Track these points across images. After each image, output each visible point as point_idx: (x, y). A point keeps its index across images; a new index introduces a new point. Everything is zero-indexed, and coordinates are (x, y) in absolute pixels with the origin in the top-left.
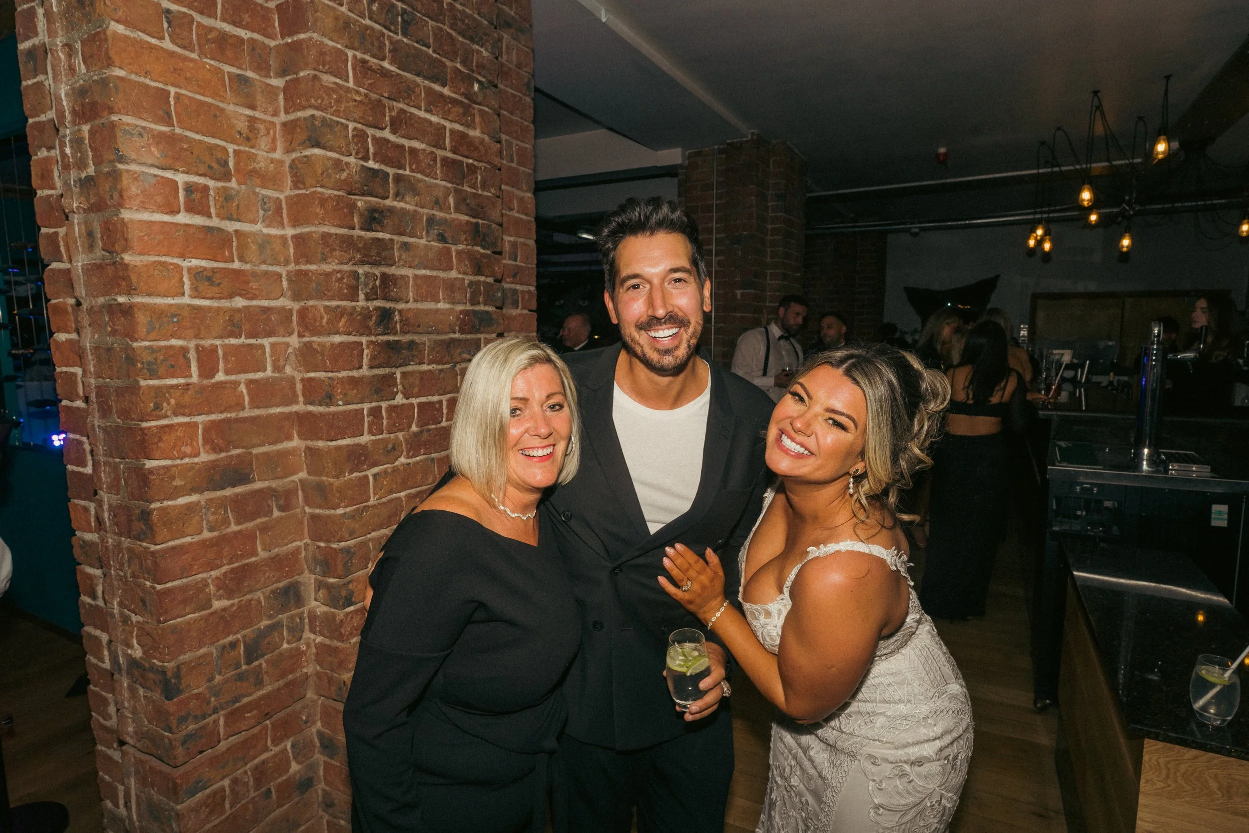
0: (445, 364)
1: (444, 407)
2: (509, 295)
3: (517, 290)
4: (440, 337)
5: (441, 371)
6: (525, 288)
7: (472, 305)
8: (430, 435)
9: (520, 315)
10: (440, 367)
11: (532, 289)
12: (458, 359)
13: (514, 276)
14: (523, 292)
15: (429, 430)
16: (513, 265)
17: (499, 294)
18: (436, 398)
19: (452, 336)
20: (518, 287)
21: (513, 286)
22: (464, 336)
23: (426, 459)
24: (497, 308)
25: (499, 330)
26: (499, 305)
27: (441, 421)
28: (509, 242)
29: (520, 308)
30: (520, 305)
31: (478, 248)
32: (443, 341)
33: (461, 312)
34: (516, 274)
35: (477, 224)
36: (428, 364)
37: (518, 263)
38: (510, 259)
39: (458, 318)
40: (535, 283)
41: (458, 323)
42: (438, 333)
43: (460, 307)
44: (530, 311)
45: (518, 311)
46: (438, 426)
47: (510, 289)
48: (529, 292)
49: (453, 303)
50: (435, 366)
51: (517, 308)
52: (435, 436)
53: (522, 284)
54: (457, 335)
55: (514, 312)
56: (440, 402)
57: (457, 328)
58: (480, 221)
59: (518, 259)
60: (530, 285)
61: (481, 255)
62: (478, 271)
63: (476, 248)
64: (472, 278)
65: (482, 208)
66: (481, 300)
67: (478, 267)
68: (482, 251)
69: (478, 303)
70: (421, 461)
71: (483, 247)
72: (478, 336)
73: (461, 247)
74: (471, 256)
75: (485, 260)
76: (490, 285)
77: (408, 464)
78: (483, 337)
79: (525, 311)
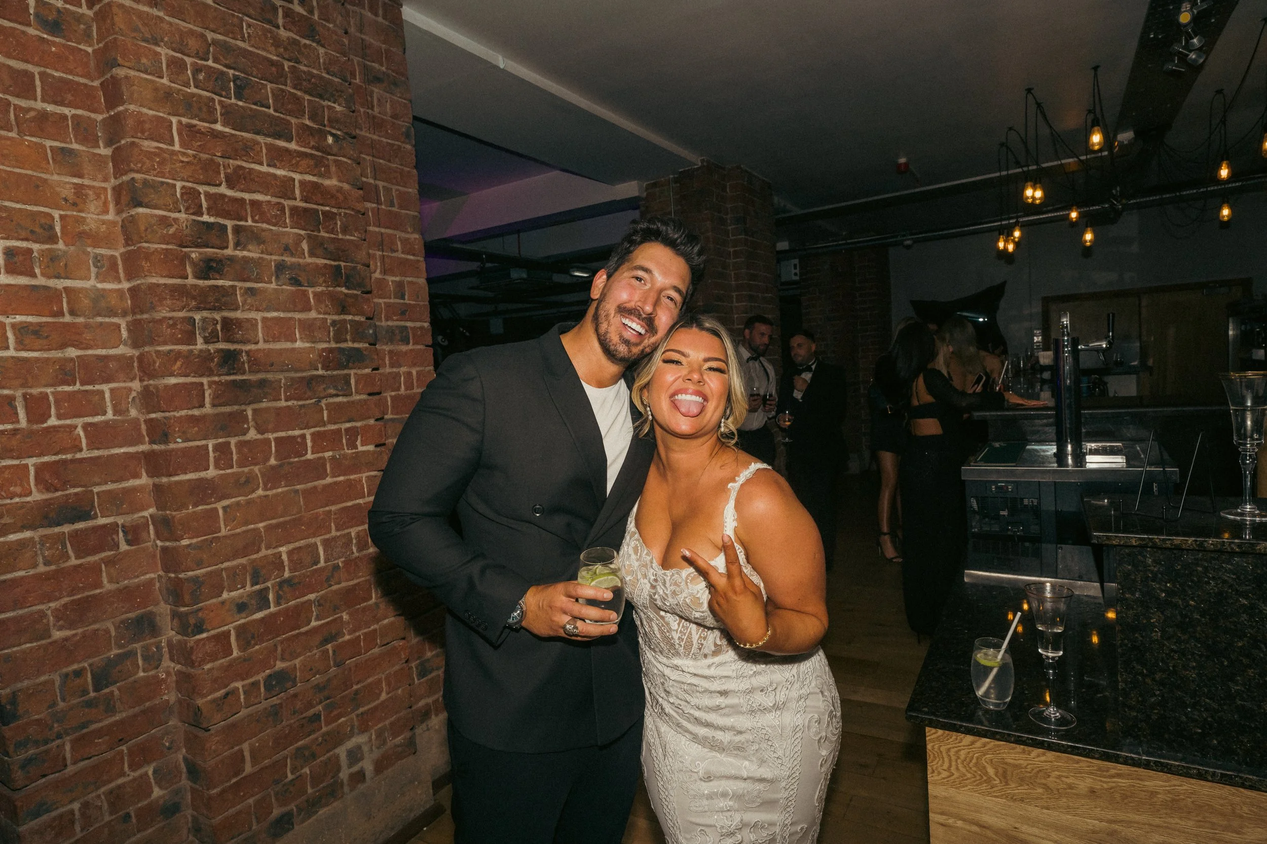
0: (307, 399)
1: (308, 441)
4: (299, 374)
5: (302, 406)
6: (416, 324)
7: (337, 343)
8: (291, 468)
9: (412, 350)
10: (300, 403)
11: (426, 325)
12: (322, 394)
13: (402, 314)
14: (413, 328)
15: (290, 463)
17: (372, 331)
19: (314, 373)
20: (408, 324)
21: (403, 323)
22: (328, 372)
24: (368, 344)
25: (374, 365)
27: (306, 454)
29: (411, 343)
30: (411, 341)
31: (342, 289)
32: (303, 378)
33: (324, 350)
34: (404, 311)
35: (339, 267)
36: (286, 401)
37: (407, 301)
38: (395, 298)
39: (320, 356)
40: (428, 320)
41: (321, 360)
42: (296, 371)
43: (322, 346)
44: (424, 346)
45: (410, 347)
46: (302, 458)
47: (398, 326)
48: (421, 328)
49: (314, 342)
50: (295, 402)
51: (408, 343)
52: (299, 468)
53: (412, 321)
54: (320, 372)
55: (406, 347)
56: (303, 436)
57: (320, 365)
58: (342, 264)
59: (406, 297)
60: (422, 321)
61: (346, 295)
62: (343, 310)
63: (339, 289)
64: (336, 317)
65: (343, 251)
66: (348, 337)
67: (344, 307)
68: (346, 291)
69: (346, 341)
70: (282, 493)
71: (348, 288)
72: (346, 372)
73: (319, 289)
74: (333, 297)
75: (350, 300)
76: (359, 323)
77: (266, 496)
78: (352, 372)
79: (418, 347)
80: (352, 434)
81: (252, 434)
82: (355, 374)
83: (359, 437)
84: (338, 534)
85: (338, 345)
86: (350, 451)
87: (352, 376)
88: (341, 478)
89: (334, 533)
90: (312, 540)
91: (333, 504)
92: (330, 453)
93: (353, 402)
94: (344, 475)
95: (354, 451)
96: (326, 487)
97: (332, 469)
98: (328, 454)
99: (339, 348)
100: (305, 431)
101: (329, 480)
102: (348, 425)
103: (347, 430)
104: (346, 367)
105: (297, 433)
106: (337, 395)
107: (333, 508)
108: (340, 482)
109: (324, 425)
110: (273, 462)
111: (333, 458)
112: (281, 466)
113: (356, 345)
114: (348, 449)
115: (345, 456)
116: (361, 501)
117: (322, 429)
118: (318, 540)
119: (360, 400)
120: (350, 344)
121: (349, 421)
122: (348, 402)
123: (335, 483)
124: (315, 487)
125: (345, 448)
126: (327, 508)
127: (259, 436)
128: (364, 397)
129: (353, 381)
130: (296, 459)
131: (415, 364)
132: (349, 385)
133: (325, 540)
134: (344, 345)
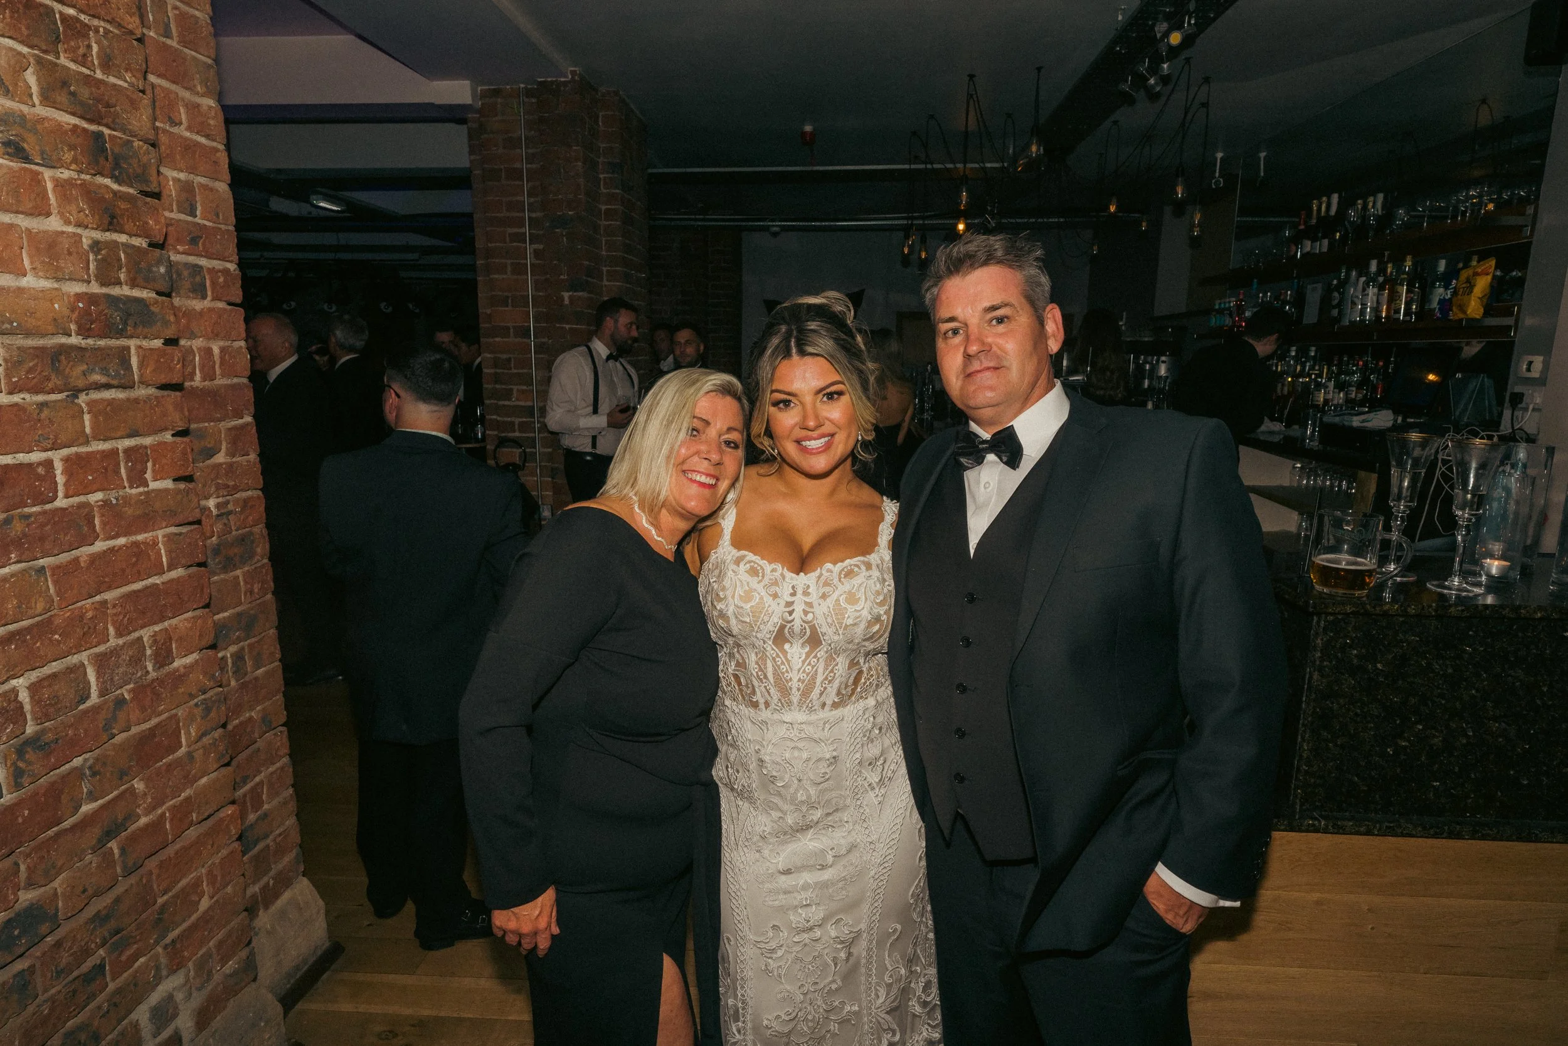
0: (52, 392)
1: (58, 472)
2: (186, 273)
3: (201, 267)
4: (31, 342)
5: (42, 405)
6: (217, 264)
7: (103, 284)
8: (28, 525)
9: (211, 310)
10: (40, 398)
11: (231, 266)
12: (80, 383)
13: (194, 241)
14: (211, 271)
15: (27, 517)
16: (187, 222)
17: (162, 270)
18: (36, 457)
19: (64, 340)
20: (203, 262)
21: (194, 260)
22: (90, 341)
23: (24, 571)
24: (158, 293)
25: (170, 333)
26: (163, 286)
27: (55, 498)
28: (177, 178)
29: (209, 298)
30: (209, 293)
31: (107, 181)
32: (43, 349)
33: (79, 297)
34: (195, 238)
35: (99, 136)
36: (10, 393)
37: (199, 220)
38: (179, 212)
39: (73, 309)
40: (235, 259)
41: (74, 316)
42: (28, 334)
43: (77, 288)
44: (230, 304)
45: (207, 303)
46: (48, 507)
47: (186, 265)
48: (226, 272)
49: (58, 280)
50: (27, 396)
51: (204, 297)
52: (42, 525)
53: (209, 257)
54: (74, 340)
55: (198, 305)
56: (49, 464)
57: (73, 327)
58: (106, 131)
59: (198, 213)
60: (224, 259)
61: (115, 193)
62: (111, 223)
63: (100, 180)
64: (98, 235)
65: (107, 105)
66: (122, 276)
67: (113, 217)
68: (115, 187)
69: (119, 283)
71: (117, 180)
72: (123, 342)
73: (63, 174)
74: (90, 194)
75: (123, 205)
76: (138, 249)
78: (133, 343)
79: (221, 305)
80: (137, 459)
82: (138, 348)
83: (150, 465)
84: (121, 641)
85: (103, 291)
86: (134, 491)
87: (133, 351)
88: (122, 541)
89: (113, 642)
90: (74, 659)
91: (110, 588)
92: (100, 496)
93: (136, 401)
95: (141, 489)
96: (94, 558)
97: (103, 525)
98: (96, 497)
99: (108, 296)
101: (100, 545)
102: (129, 443)
103: (128, 451)
104: (121, 334)
105: (39, 456)
106: (107, 387)
107: (109, 596)
108: (120, 548)
109: (86, 443)
113: (137, 293)
114: (131, 487)
115: (127, 500)
116: (156, 580)
117: (84, 449)
118: (84, 657)
119: (149, 397)
120: (126, 291)
121: (130, 436)
122: (128, 400)
123: (112, 550)
124: (77, 561)
125: (126, 484)
126: (98, 598)
128: (152, 391)
129: (134, 361)
130: (40, 508)
131: (216, 336)
132: (129, 367)
133: (97, 655)
134: (116, 291)
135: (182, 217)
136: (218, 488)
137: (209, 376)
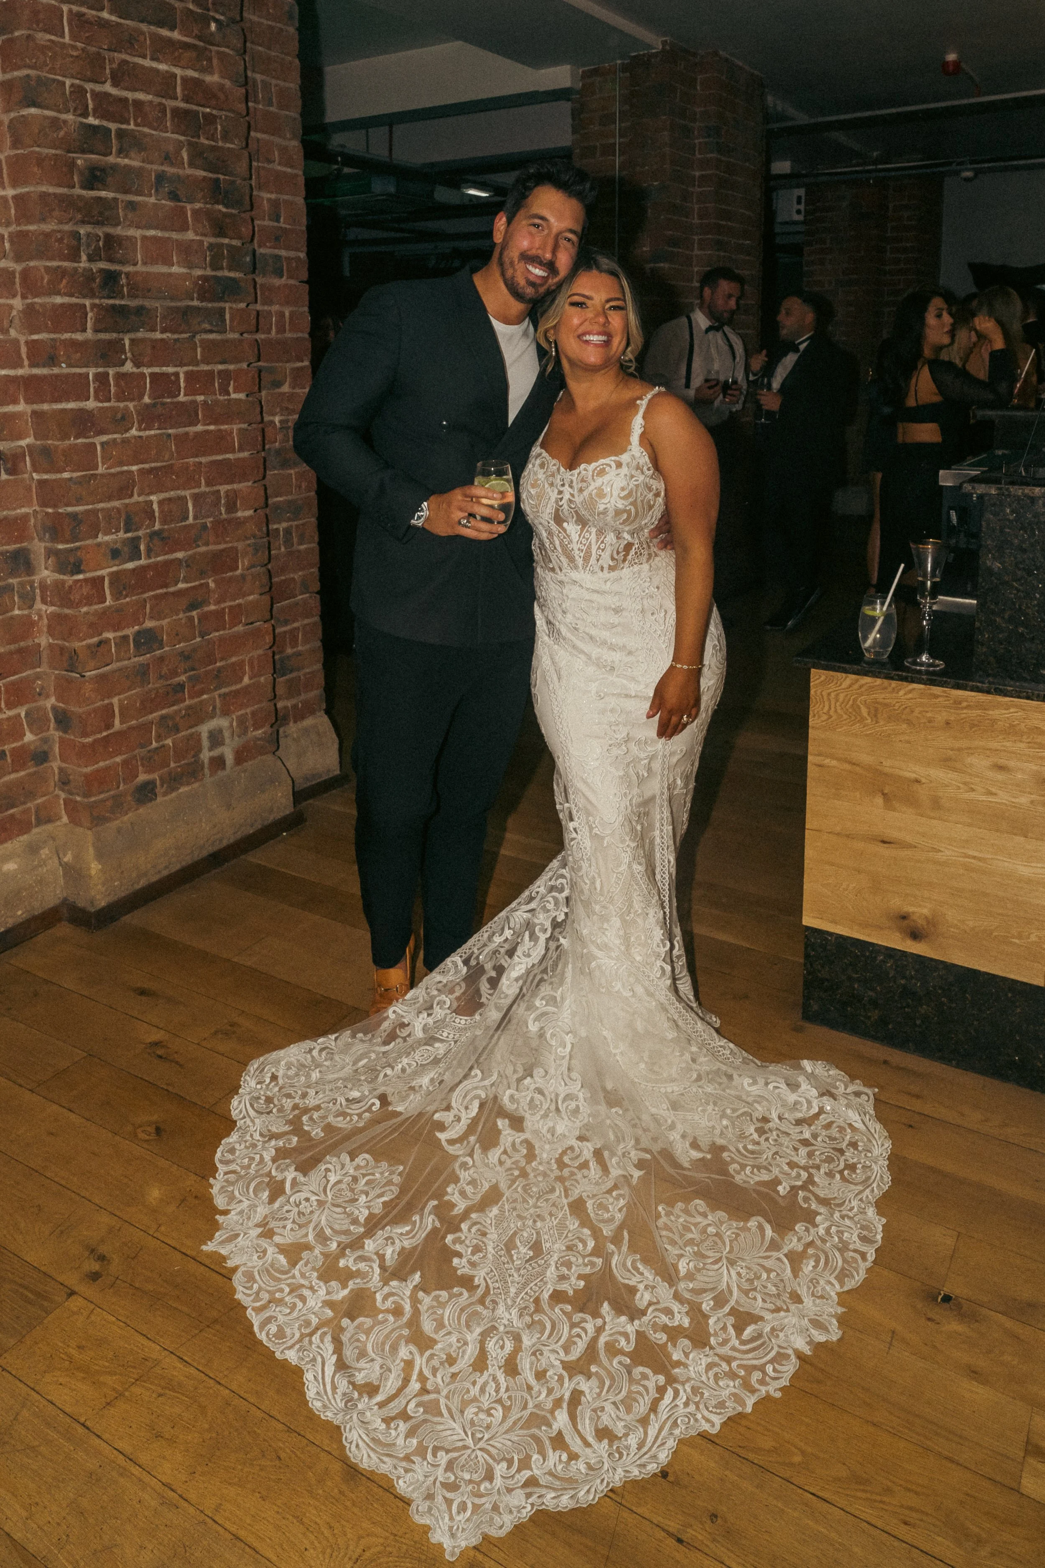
0: (181, 333)
1: (181, 380)
2: (270, 261)
3: (280, 257)
5: (177, 340)
6: (292, 254)
7: (213, 270)
10: (176, 336)
11: (302, 255)
13: (277, 239)
14: (288, 259)
17: (248, 259)
19: (189, 303)
20: (283, 253)
21: (276, 252)
24: (246, 274)
25: (249, 300)
28: (269, 200)
29: (285, 278)
30: (285, 274)
31: (221, 207)
34: (278, 238)
35: (218, 180)
37: (281, 225)
38: (270, 220)
39: (196, 284)
40: (305, 249)
41: (197, 289)
42: (172, 299)
44: (300, 281)
45: (282, 280)
47: (270, 252)
48: (298, 259)
51: (281, 276)
53: (287, 248)
54: (196, 303)
56: (177, 375)
57: (195, 295)
58: (221, 177)
59: (282, 220)
60: (297, 250)
61: (224, 214)
62: (220, 232)
63: (216, 207)
64: (212, 240)
65: (223, 161)
66: (225, 264)
67: (221, 228)
68: (224, 210)
69: (222, 268)
70: (155, 436)
71: (227, 207)
72: (222, 304)
73: (198, 206)
74: (211, 216)
75: (228, 220)
76: (236, 248)
77: (140, 437)
78: (228, 305)
79: (292, 282)
80: (225, 376)
81: (129, 367)
82: (231, 308)
83: (232, 383)
84: (208, 489)
85: (213, 273)
86: (221, 398)
87: (227, 310)
88: (212, 427)
89: (204, 488)
90: (182, 492)
91: (203, 455)
92: (202, 398)
93: (227, 341)
94: (215, 424)
95: (226, 397)
96: (197, 434)
97: (204, 416)
98: (200, 398)
99: (215, 277)
100: (178, 369)
101: (200, 428)
102: (221, 367)
103: (220, 372)
104: (221, 299)
105: (170, 370)
106: (211, 331)
107: (203, 460)
108: (212, 431)
109: (197, 365)
110: (147, 400)
111: (205, 402)
112: (154, 405)
113: (232, 274)
114: (220, 395)
115: (216, 402)
116: (231, 456)
117: (195, 368)
118: (187, 493)
119: (234, 339)
120: (226, 273)
121: (221, 363)
122: (222, 340)
123: (207, 432)
124: (187, 434)
125: (218, 393)
126: (197, 459)
127: (135, 370)
128: (238, 335)
129: (227, 316)
130: (169, 400)
131: (288, 303)
132: (224, 321)
133: (195, 494)
134: (219, 274)
135: (272, 224)
136: (282, 409)
137: (281, 330)
